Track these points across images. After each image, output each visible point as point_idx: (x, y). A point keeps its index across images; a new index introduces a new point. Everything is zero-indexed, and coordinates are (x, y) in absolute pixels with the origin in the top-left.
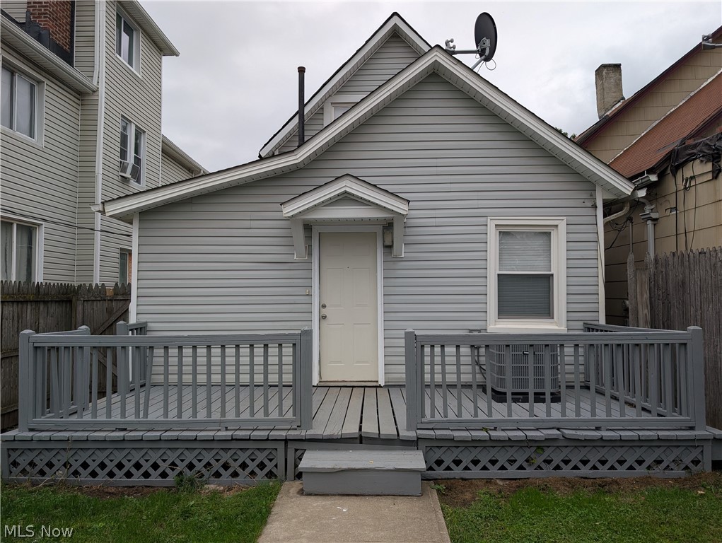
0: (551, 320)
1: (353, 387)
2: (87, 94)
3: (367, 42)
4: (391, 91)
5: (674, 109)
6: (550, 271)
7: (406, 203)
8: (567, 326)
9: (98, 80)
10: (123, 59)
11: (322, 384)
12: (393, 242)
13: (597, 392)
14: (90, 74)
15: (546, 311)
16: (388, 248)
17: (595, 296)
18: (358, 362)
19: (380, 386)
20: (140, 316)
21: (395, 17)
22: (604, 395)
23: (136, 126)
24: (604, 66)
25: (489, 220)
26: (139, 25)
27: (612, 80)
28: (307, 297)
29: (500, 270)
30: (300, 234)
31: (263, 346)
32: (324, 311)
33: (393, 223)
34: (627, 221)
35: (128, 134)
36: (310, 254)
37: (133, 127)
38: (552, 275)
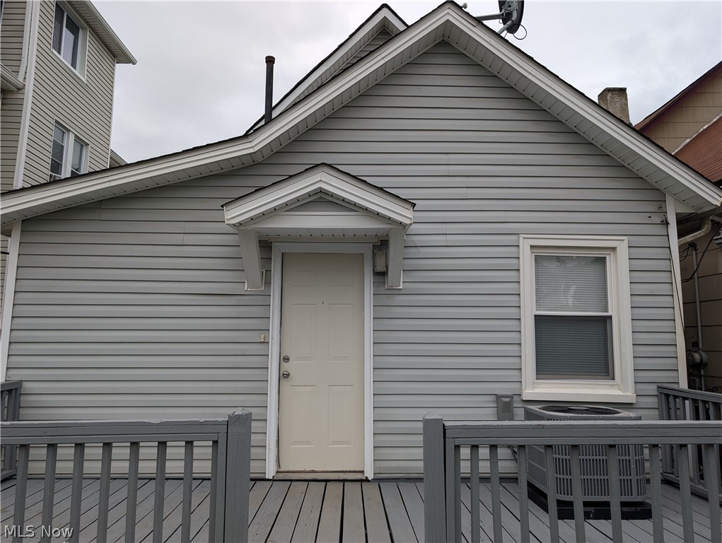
0: (611, 382)
1: (327, 481)
2: (12, 92)
3: (351, 36)
4: (387, 59)
5: (707, 126)
6: (607, 311)
7: (409, 206)
8: (636, 391)
9: (25, 75)
10: (64, 58)
11: (281, 476)
12: (387, 267)
13: (695, 494)
14: (15, 69)
15: (604, 369)
16: (381, 275)
17: (672, 348)
18: (335, 443)
19: (367, 480)
20: (11, 372)
21: (385, 10)
22: (706, 499)
23: (76, 136)
24: (608, 90)
25: (521, 239)
26: (87, 23)
27: (618, 105)
28: (261, 346)
29: (537, 310)
30: (252, 253)
31: (156, 444)
32: (286, 366)
33: (388, 241)
34: (688, 248)
35: (65, 145)
36: (268, 283)
37: (72, 137)
38: (610, 317)
